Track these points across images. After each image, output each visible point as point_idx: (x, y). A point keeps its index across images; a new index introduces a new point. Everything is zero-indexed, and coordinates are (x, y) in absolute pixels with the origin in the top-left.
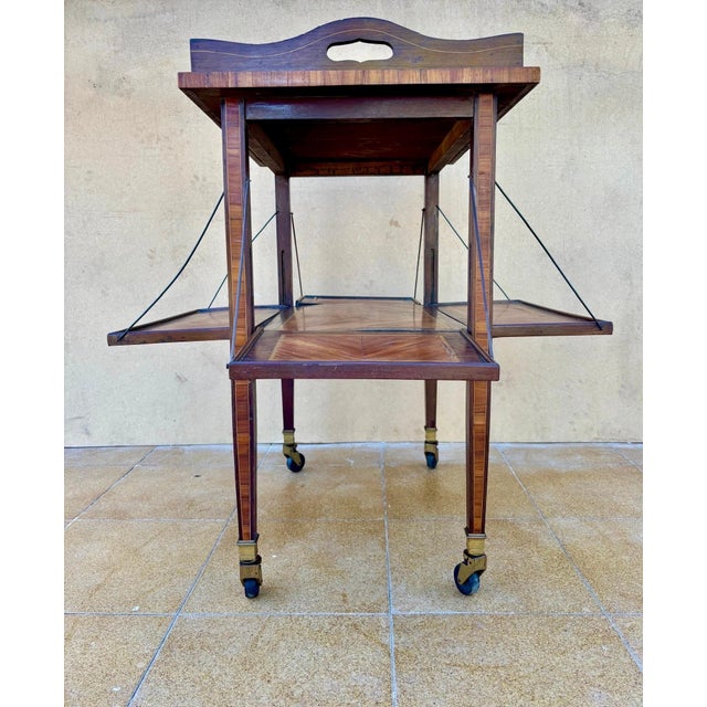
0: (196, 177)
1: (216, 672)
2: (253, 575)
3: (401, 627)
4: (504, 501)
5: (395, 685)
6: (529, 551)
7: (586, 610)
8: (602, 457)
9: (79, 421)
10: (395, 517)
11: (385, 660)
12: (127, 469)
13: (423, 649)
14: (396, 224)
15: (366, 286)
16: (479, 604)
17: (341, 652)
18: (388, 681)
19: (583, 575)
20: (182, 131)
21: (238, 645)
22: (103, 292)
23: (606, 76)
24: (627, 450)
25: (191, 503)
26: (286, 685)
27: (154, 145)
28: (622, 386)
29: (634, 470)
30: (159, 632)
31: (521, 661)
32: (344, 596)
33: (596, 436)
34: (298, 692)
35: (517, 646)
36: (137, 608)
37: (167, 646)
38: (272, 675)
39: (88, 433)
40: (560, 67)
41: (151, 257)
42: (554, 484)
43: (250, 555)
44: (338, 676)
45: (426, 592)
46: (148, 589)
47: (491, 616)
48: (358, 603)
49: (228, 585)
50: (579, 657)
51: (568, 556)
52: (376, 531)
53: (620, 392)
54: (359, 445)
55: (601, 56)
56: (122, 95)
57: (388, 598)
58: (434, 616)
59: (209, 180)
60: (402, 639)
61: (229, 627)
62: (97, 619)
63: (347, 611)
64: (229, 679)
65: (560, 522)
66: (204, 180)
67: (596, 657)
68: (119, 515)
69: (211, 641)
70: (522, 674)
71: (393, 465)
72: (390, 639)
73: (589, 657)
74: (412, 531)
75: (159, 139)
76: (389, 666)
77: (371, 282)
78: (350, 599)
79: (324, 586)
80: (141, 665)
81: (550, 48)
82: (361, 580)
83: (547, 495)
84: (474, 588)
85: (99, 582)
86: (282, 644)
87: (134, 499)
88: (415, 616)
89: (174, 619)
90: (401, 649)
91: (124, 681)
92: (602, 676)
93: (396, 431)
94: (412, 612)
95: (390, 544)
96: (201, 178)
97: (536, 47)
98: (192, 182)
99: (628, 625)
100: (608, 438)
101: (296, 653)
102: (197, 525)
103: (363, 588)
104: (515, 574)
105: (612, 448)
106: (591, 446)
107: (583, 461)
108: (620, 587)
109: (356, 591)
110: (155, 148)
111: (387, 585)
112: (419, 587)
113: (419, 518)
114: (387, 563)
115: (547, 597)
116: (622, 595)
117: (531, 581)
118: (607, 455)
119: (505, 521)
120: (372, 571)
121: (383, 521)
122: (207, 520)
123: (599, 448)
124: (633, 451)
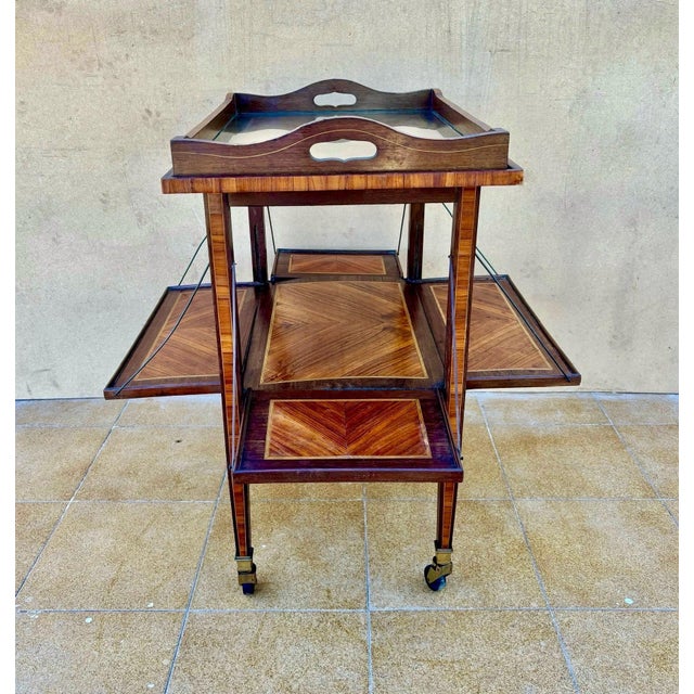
0: (148, 111)
1: (228, 668)
2: (250, 581)
3: (377, 624)
4: (478, 477)
5: (371, 679)
6: (495, 540)
7: (534, 605)
8: (583, 414)
9: (46, 373)
10: (374, 497)
11: (364, 656)
12: (106, 431)
13: (395, 646)
16: (444, 600)
17: (328, 649)
18: (365, 675)
19: (537, 567)
20: (127, 56)
21: (243, 641)
22: (54, 239)
26: (285, 680)
27: (96, 72)
29: (610, 433)
30: (175, 629)
31: (473, 656)
32: (329, 591)
34: (295, 686)
35: (471, 641)
36: (152, 605)
37: (185, 642)
38: (273, 671)
39: (56, 385)
41: (104, 202)
42: (529, 453)
43: (246, 567)
44: (326, 670)
45: (399, 586)
46: (157, 583)
47: (454, 612)
48: (341, 600)
49: (226, 579)
50: (520, 653)
51: (528, 545)
52: (355, 516)
53: (611, 342)
56: (51, 11)
57: (367, 595)
58: (405, 612)
59: (163, 115)
60: (378, 636)
61: (233, 624)
62: (120, 616)
63: (332, 608)
64: (239, 674)
65: (528, 504)
66: (158, 115)
67: (533, 653)
68: (112, 495)
69: (220, 638)
70: (472, 668)
72: (368, 636)
73: (529, 652)
74: (389, 515)
75: (100, 65)
76: (367, 661)
78: (333, 594)
79: (311, 581)
80: (166, 662)
82: (343, 574)
83: (521, 467)
84: (441, 587)
85: (112, 576)
86: (279, 641)
87: (121, 474)
88: (389, 613)
89: (185, 615)
90: (376, 646)
91: (155, 679)
92: (535, 671)
94: (387, 609)
95: (369, 530)
96: (154, 113)
98: (144, 117)
99: (566, 620)
101: (291, 650)
102: (188, 507)
103: (344, 583)
104: (478, 566)
105: (595, 400)
106: (575, 397)
107: (563, 420)
108: (567, 579)
109: (339, 586)
110: (96, 76)
111: (366, 579)
112: (394, 581)
113: (395, 498)
114: (365, 554)
115: (503, 590)
116: (567, 588)
117: (491, 574)
118: (588, 411)
119: (476, 503)
120: (352, 563)
121: (362, 502)
122: (197, 502)
123: (582, 400)
124: (616, 404)
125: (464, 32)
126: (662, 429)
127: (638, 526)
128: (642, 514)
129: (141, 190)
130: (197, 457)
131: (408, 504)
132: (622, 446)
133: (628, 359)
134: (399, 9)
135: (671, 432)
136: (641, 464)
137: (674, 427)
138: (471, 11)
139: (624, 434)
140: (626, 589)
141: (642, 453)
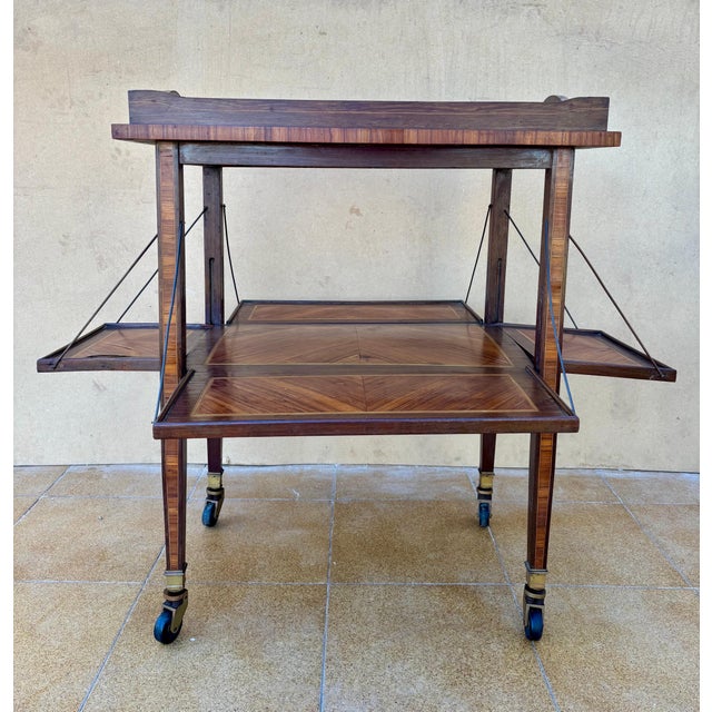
0: (118, 150)
6: (489, 635)
8: (588, 491)
10: (340, 580)
12: (31, 501)
14: (357, 212)
15: (321, 284)
19: (545, 671)
20: (101, 94)
23: (608, 46)
24: (616, 480)
25: (102, 556)
27: (67, 110)
28: (615, 405)
29: (622, 512)
33: (582, 461)
40: (554, 34)
41: (63, 244)
45: (364, 696)
46: (41, 686)
52: (315, 602)
53: (612, 411)
54: (309, 468)
55: (603, 23)
56: (27, 49)
59: (133, 154)
66: (128, 154)
71: (345, 500)
74: (356, 603)
75: (72, 103)
77: (328, 278)
79: (247, 687)
81: (543, 11)
82: (291, 677)
93: (352, 451)
95: (331, 621)
96: (123, 153)
97: (526, 10)
98: (113, 156)
100: (596, 465)
102: (107, 590)
103: (291, 690)
104: (468, 668)
105: (599, 477)
106: (577, 474)
107: (566, 497)
108: (586, 689)
109: (283, 695)
110: (67, 114)
111: (320, 684)
112: (356, 688)
113: (367, 582)
114: (323, 651)
115: (501, 703)
116: (587, 701)
117: (486, 680)
118: (594, 488)
119: (465, 588)
120: (304, 663)
121: (325, 586)
122: (119, 583)
123: (584, 477)
124: (624, 482)
125: (443, 79)
126: (681, 509)
127: (668, 621)
128: (672, 606)
129: (104, 233)
130: (132, 531)
131: (382, 589)
132: (637, 527)
133: (633, 431)
134: (377, 55)
135: (693, 512)
136: (662, 547)
137: (695, 507)
138: (449, 59)
139: (637, 513)
140: (664, 702)
141: (661, 534)
